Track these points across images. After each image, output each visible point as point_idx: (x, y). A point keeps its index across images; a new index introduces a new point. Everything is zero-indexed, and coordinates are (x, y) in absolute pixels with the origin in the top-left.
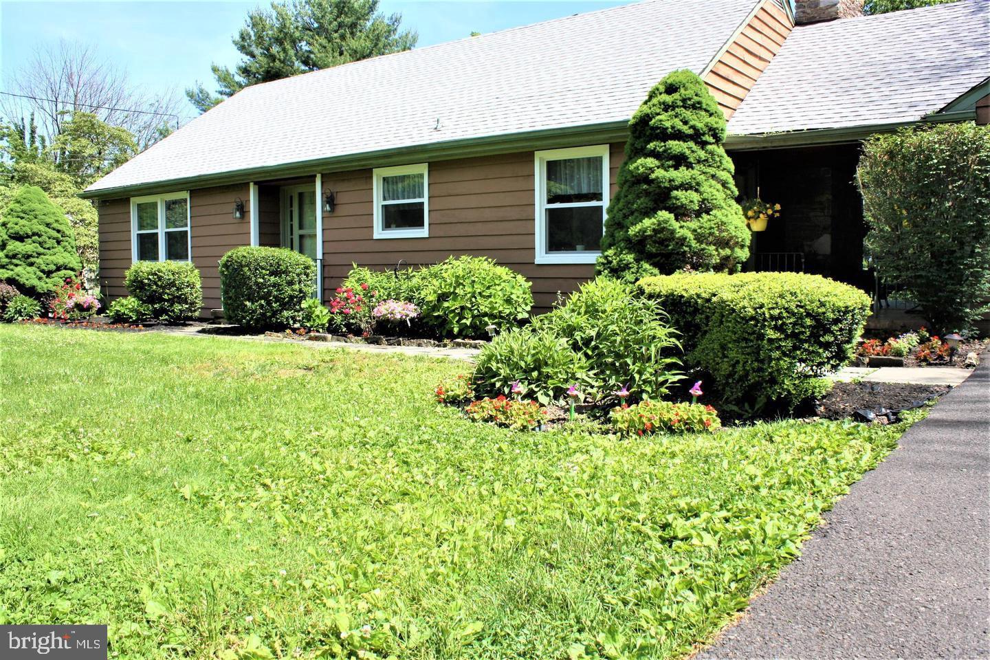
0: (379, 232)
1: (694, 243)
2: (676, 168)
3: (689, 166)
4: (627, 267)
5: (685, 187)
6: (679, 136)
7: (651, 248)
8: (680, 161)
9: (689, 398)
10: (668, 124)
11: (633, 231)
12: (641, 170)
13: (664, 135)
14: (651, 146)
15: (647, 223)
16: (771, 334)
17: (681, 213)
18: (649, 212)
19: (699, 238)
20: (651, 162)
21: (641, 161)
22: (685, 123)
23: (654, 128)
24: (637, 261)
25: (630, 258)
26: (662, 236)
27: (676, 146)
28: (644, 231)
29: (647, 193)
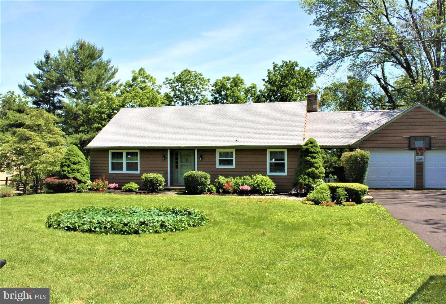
0: (218, 166)
1: (319, 174)
2: (314, 159)
3: (316, 159)
4: (306, 179)
5: (316, 163)
6: (314, 153)
7: (311, 175)
8: (315, 158)
9: (350, 201)
10: (313, 150)
11: (306, 172)
12: (308, 159)
13: (312, 152)
14: (309, 155)
15: (310, 170)
16: (360, 192)
17: (316, 168)
18: (310, 168)
19: (320, 173)
20: (310, 158)
21: (308, 158)
22: (315, 150)
23: (310, 151)
24: (308, 177)
25: (307, 177)
26: (313, 173)
27: (314, 155)
28: (309, 172)
29: (308, 164)
